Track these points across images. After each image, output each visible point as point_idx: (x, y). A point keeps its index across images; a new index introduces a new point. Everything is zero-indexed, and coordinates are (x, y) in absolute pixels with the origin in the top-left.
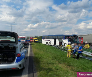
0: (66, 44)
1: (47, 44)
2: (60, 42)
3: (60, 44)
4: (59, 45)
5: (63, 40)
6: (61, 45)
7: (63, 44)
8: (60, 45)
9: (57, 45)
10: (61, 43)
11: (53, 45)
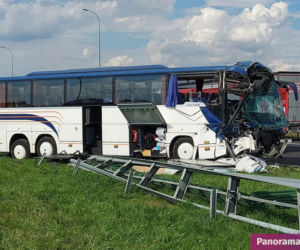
0: (189, 140)
1: (20, 152)
2: (132, 128)
3: (133, 145)
4: (125, 150)
5: (163, 109)
6: (147, 153)
7: (163, 144)
8: (135, 155)
9: (108, 150)
10: (144, 134)
11: (75, 156)
